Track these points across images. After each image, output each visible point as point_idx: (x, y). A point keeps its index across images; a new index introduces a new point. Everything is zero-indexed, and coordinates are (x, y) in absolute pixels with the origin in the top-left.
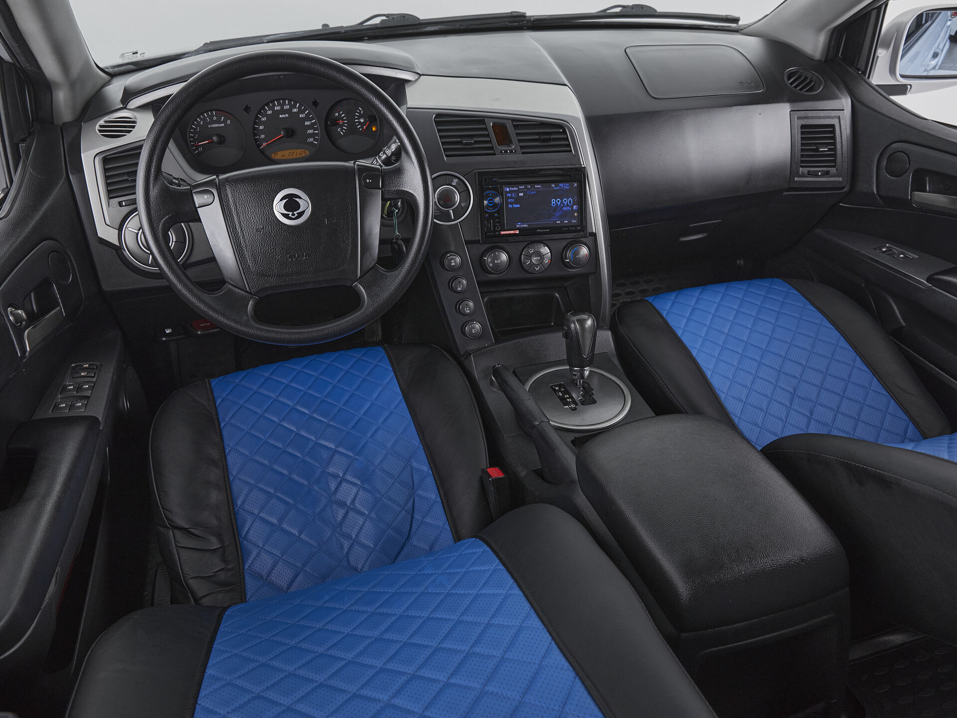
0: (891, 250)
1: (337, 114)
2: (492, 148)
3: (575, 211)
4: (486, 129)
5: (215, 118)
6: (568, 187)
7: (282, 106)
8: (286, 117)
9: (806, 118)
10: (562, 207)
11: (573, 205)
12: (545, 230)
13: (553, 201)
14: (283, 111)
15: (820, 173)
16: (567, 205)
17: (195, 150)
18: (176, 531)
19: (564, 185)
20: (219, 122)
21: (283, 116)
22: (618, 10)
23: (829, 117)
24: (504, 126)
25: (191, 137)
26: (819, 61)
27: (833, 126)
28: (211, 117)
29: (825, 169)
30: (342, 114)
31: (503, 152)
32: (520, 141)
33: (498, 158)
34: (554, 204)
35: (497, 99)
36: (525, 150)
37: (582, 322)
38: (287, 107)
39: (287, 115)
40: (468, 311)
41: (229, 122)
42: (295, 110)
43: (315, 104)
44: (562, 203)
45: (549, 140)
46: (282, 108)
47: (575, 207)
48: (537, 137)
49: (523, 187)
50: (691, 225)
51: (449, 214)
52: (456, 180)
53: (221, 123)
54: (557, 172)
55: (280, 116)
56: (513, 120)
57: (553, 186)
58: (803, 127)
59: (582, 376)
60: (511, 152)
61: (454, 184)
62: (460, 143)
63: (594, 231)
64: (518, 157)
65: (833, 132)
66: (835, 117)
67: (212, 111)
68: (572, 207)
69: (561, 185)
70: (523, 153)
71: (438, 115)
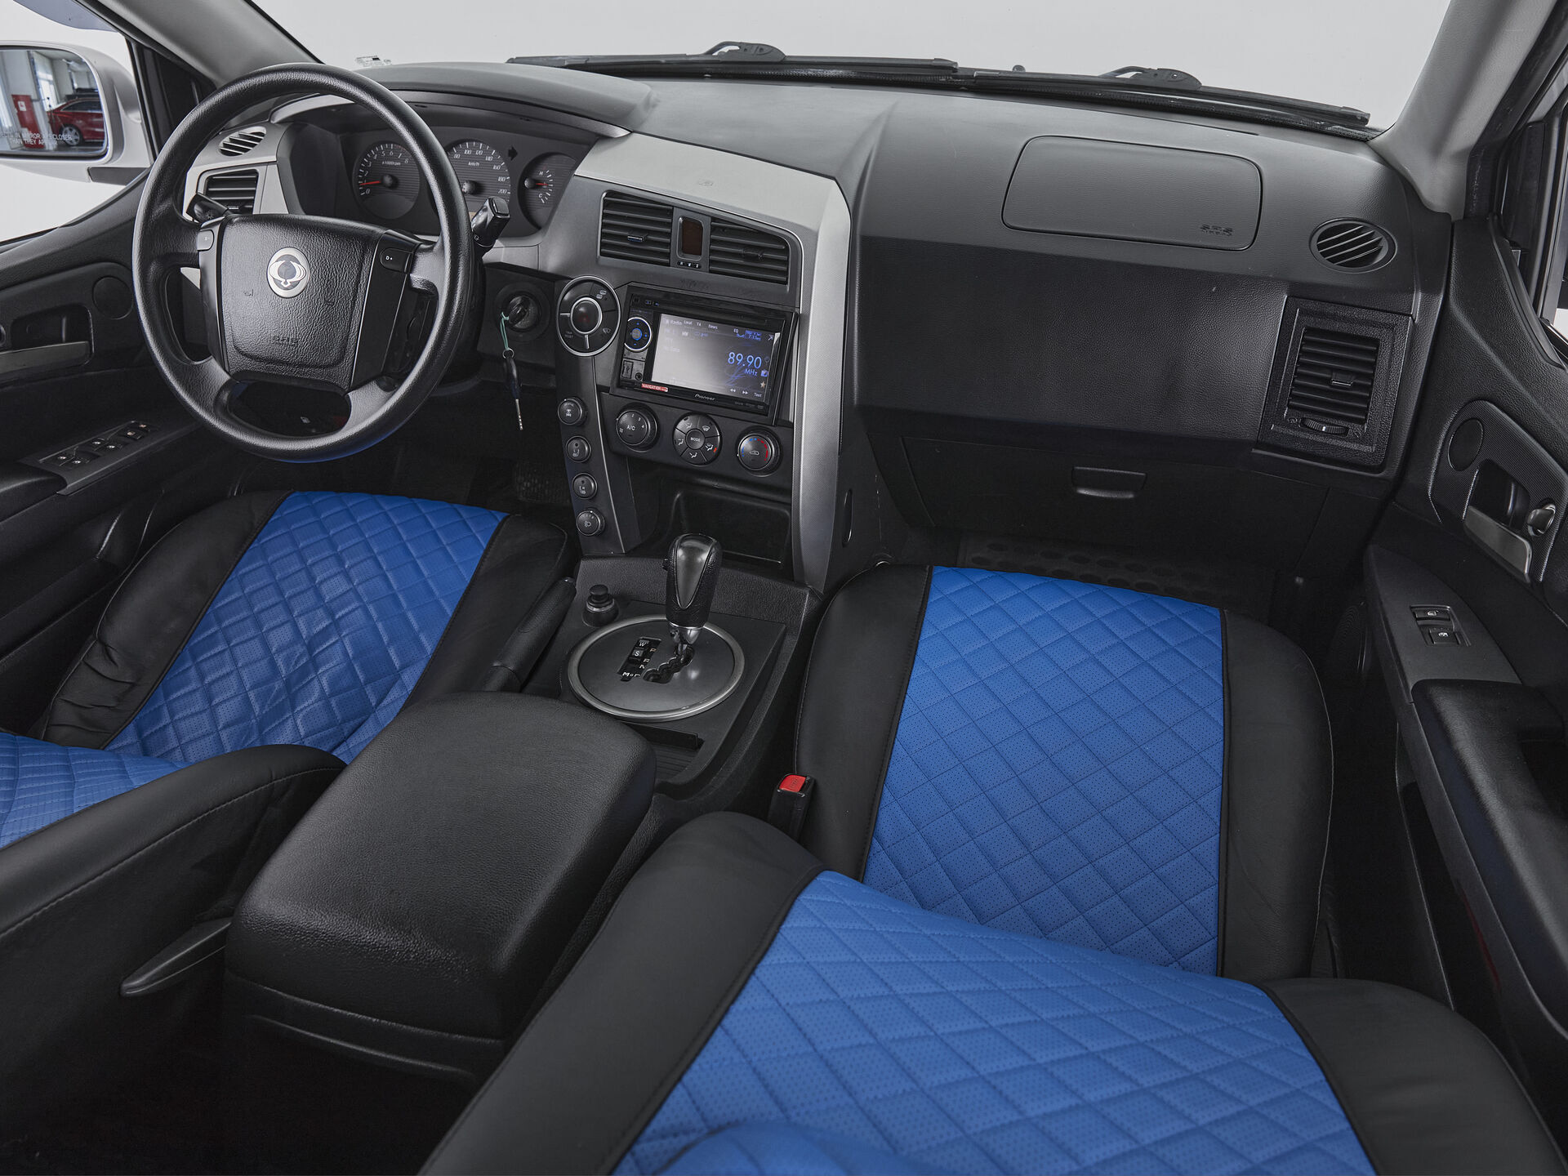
0: (1450, 620)
1: (541, 173)
2: (667, 255)
3: (764, 379)
4: (670, 225)
5: (391, 153)
6: (760, 339)
7: (474, 149)
8: (475, 167)
9: (1322, 315)
10: (744, 368)
11: (761, 369)
12: (708, 398)
13: (732, 355)
14: (473, 158)
15: (1324, 428)
16: (752, 367)
17: (361, 191)
18: (98, 646)
19: (753, 334)
20: (394, 159)
21: (473, 164)
22: (1129, 75)
23: (1374, 324)
24: (698, 226)
25: (360, 173)
26: (1447, 215)
27: (1375, 342)
28: (387, 151)
29: (1341, 423)
30: (549, 174)
31: (682, 263)
32: (712, 252)
33: (672, 270)
34: (731, 360)
35: (707, 183)
36: (714, 266)
37: (692, 553)
38: (480, 153)
39: (478, 164)
40: (584, 492)
41: (407, 161)
42: (489, 159)
43: (512, 153)
44: (744, 361)
45: (754, 259)
46: (474, 152)
47: (763, 372)
48: (741, 251)
49: (691, 323)
50: (1078, 468)
51: (584, 339)
52: (603, 293)
53: (398, 160)
54: (751, 311)
55: (469, 164)
56: (714, 219)
57: (736, 331)
58: (1309, 331)
59: (683, 639)
60: (693, 266)
61: (599, 297)
62: (624, 238)
63: (791, 419)
64: (703, 276)
65: (1375, 354)
66: (1384, 325)
67: (389, 143)
68: (759, 371)
69: (749, 332)
70: (711, 271)
71: (610, 193)
